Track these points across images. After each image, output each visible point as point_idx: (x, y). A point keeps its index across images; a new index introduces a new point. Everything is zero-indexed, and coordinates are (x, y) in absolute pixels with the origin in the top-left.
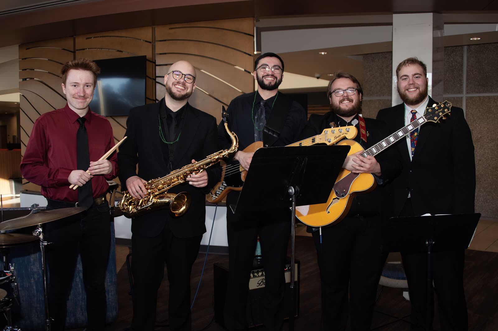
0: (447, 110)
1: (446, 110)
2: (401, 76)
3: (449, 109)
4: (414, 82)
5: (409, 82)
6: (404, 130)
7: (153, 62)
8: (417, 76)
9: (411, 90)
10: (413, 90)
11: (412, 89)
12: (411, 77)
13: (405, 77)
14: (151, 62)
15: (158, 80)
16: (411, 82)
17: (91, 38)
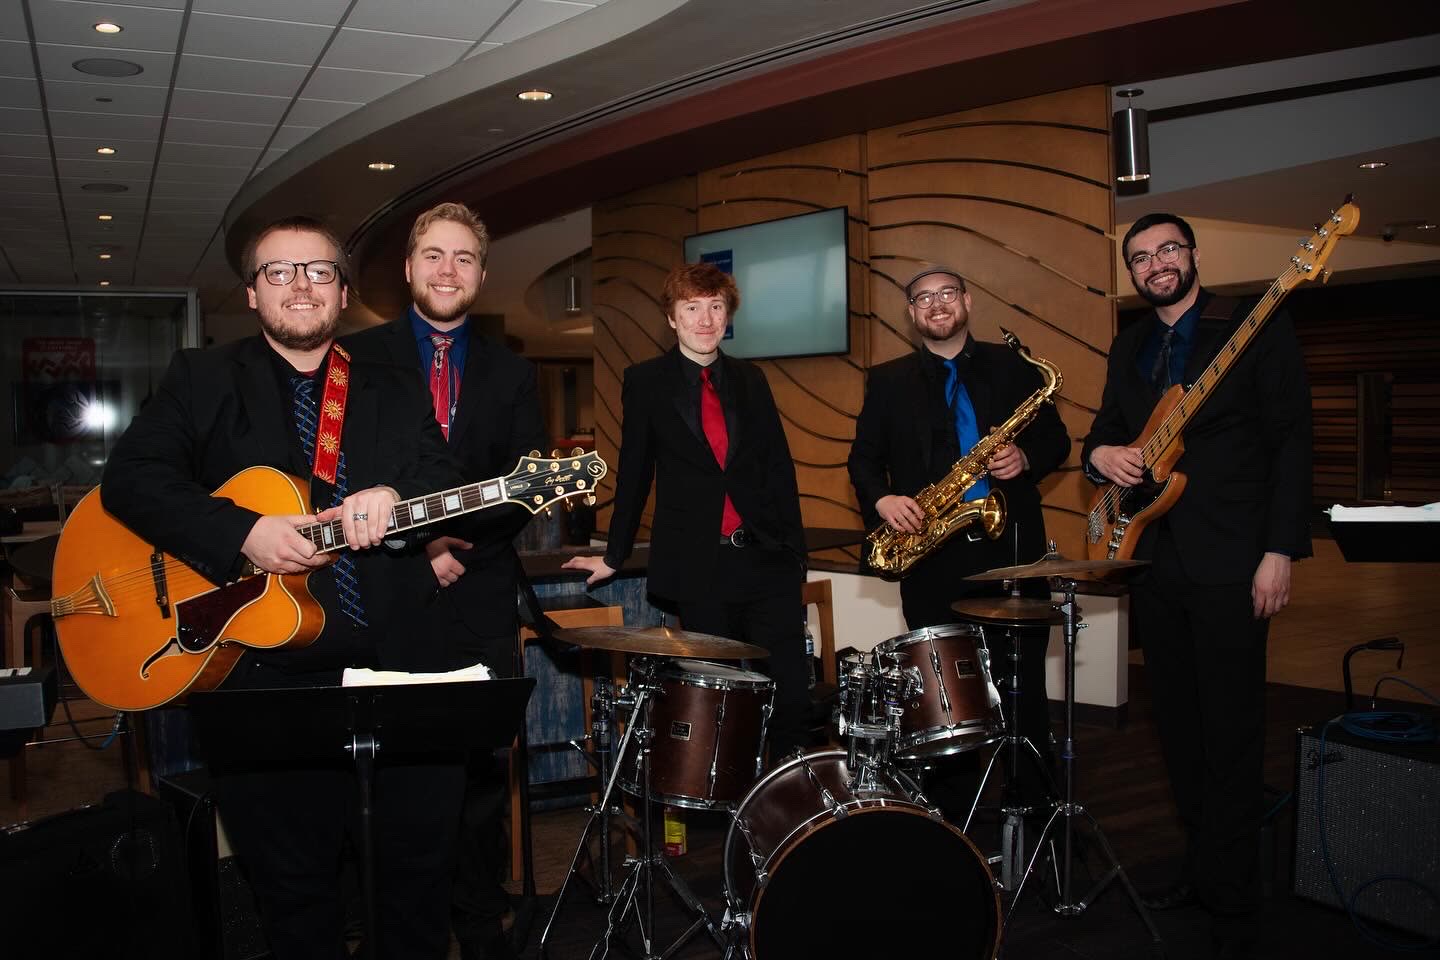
0: (584, 486)
1: (581, 484)
2: (427, 245)
3: (593, 482)
4: (454, 269)
5: (442, 267)
6: (432, 503)
7: (864, 222)
8: (463, 257)
9: (444, 289)
10: (448, 289)
11: (446, 286)
12: (449, 255)
13: (434, 253)
14: (859, 222)
15: (880, 266)
16: (448, 270)
17: (735, 174)
